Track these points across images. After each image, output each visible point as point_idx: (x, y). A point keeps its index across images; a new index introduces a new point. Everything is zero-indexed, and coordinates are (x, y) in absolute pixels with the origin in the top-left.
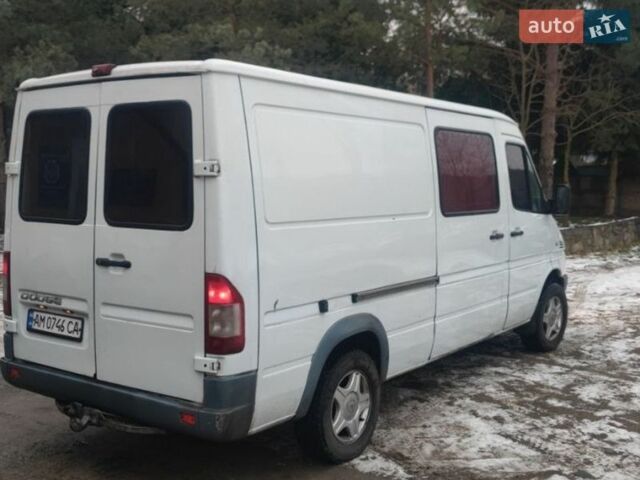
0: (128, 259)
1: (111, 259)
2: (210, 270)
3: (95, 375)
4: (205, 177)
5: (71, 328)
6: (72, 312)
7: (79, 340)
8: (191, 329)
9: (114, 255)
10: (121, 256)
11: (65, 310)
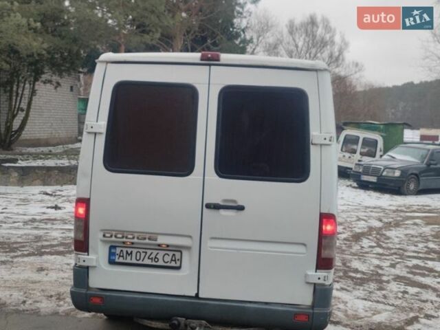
0: (240, 203)
1: (222, 203)
2: (325, 211)
3: (197, 295)
4: (321, 145)
5: (168, 258)
6: (168, 246)
7: (178, 268)
8: (304, 254)
9: (225, 201)
10: (234, 201)
11: (159, 245)
